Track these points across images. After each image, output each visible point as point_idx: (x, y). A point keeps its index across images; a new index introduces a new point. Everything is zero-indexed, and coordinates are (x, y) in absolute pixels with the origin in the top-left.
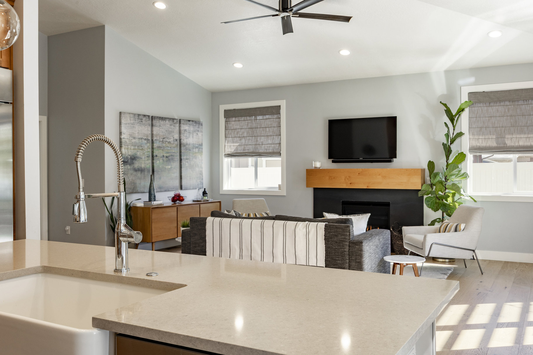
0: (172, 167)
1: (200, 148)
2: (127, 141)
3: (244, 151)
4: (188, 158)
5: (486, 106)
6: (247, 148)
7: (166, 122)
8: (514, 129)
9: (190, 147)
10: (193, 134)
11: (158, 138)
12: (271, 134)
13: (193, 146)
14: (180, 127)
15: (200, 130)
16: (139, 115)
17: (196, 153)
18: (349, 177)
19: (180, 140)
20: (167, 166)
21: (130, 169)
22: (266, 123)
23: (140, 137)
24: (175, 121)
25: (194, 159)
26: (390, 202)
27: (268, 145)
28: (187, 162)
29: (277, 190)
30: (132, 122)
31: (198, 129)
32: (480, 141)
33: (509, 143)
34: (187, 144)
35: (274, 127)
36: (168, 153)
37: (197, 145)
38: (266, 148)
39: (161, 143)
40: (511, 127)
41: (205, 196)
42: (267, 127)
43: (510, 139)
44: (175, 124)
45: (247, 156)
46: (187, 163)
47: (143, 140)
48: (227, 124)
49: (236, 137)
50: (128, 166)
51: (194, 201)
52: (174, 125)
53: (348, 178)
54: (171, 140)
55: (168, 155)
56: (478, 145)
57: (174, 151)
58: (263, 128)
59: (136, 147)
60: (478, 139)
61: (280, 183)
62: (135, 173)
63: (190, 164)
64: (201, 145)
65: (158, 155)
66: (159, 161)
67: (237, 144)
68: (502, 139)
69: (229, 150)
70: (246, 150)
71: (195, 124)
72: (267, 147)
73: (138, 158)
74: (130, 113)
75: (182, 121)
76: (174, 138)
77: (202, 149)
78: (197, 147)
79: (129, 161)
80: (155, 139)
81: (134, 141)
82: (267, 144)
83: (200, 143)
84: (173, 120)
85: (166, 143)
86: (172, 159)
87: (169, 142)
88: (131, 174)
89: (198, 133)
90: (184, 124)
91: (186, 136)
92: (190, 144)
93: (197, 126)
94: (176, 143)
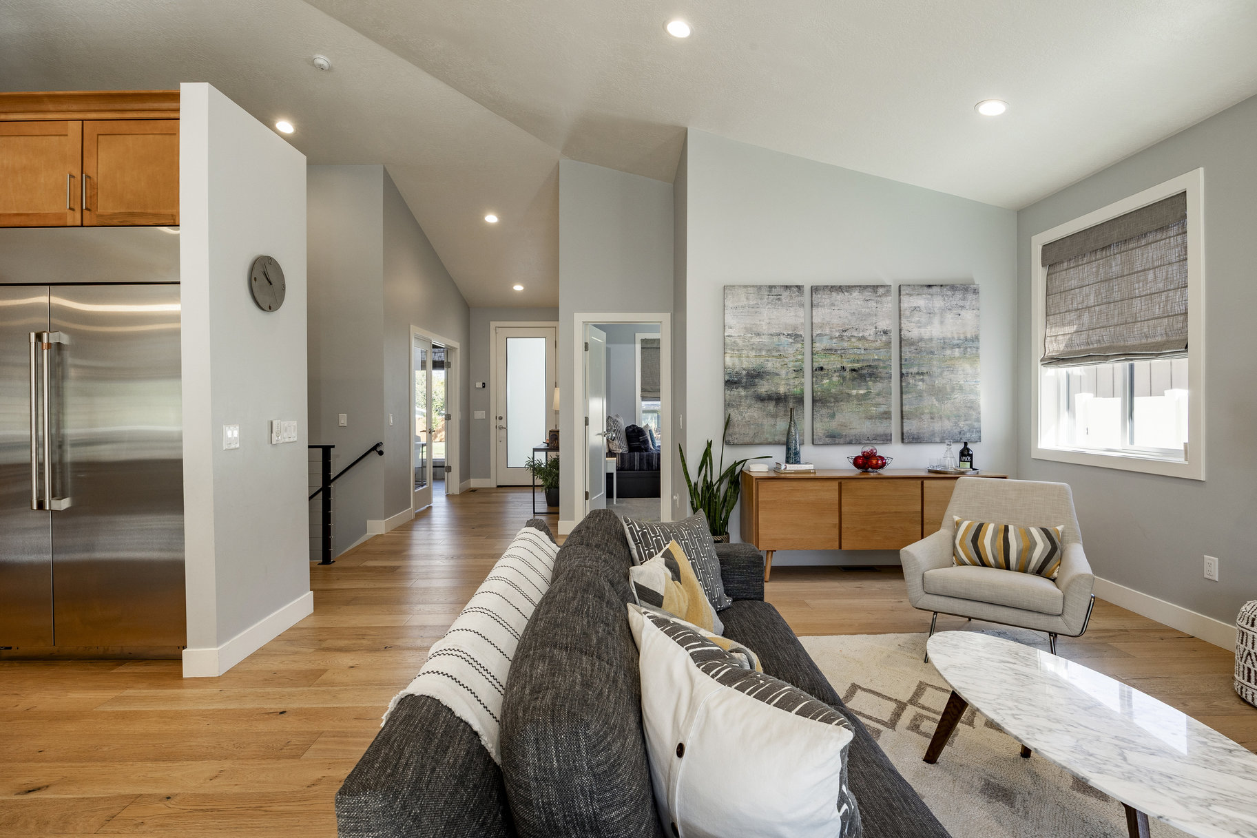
0: (871, 392)
1: (971, 347)
2: (740, 342)
3: (1088, 347)
4: (925, 371)
6: (1094, 338)
7: (851, 294)
9: (934, 345)
10: (942, 316)
11: (827, 331)
12: (1161, 285)
13: (945, 342)
14: (899, 302)
15: (969, 303)
16: (771, 287)
17: (951, 359)
19: (900, 331)
20: (855, 389)
21: (746, 397)
22: (1145, 256)
23: (773, 331)
24: (881, 291)
25: (945, 373)
27: (1151, 323)
28: (922, 380)
30: (751, 302)
31: (961, 303)
34: (921, 340)
35: (1169, 264)
36: (858, 361)
37: (959, 339)
38: (1146, 330)
39: (834, 341)
42: (1149, 269)
44: (880, 296)
45: (1094, 358)
46: (921, 383)
47: (782, 337)
49: (1069, 311)
50: (741, 390)
51: (930, 471)
52: (879, 299)
54: (866, 334)
55: (856, 366)
57: (876, 357)
58: (1138, 272)
59: (764, 353)
61: (1187, 441)
62: (759, 405)
63: (933, 386)
64: (975, 339)
65: (825, 367)
66: (830, 378)
67: (1071, 329)
69: (1054, 348)
70: (1092, 344)
71: (949, 293)
72: (1148, 327)
73: (768, 373)
74: (746, 287)
75: (904, 288)
76: (876, 328)
77: (978, 348)
78: (958, 346)
79: (744, 380)
80: (819, 332)
81: (756, 340)
82: (1148, 320)
83: (969, 336)
84: (875, 288)
85: (853, 340)
86: (871, 375)
87: (863, 338)
88: (750, 407)
89: (963, 313)
90: (910, 295)
91: (919, 322)
92: (931, 340)
93: (958, 295)
94: (884, 338)
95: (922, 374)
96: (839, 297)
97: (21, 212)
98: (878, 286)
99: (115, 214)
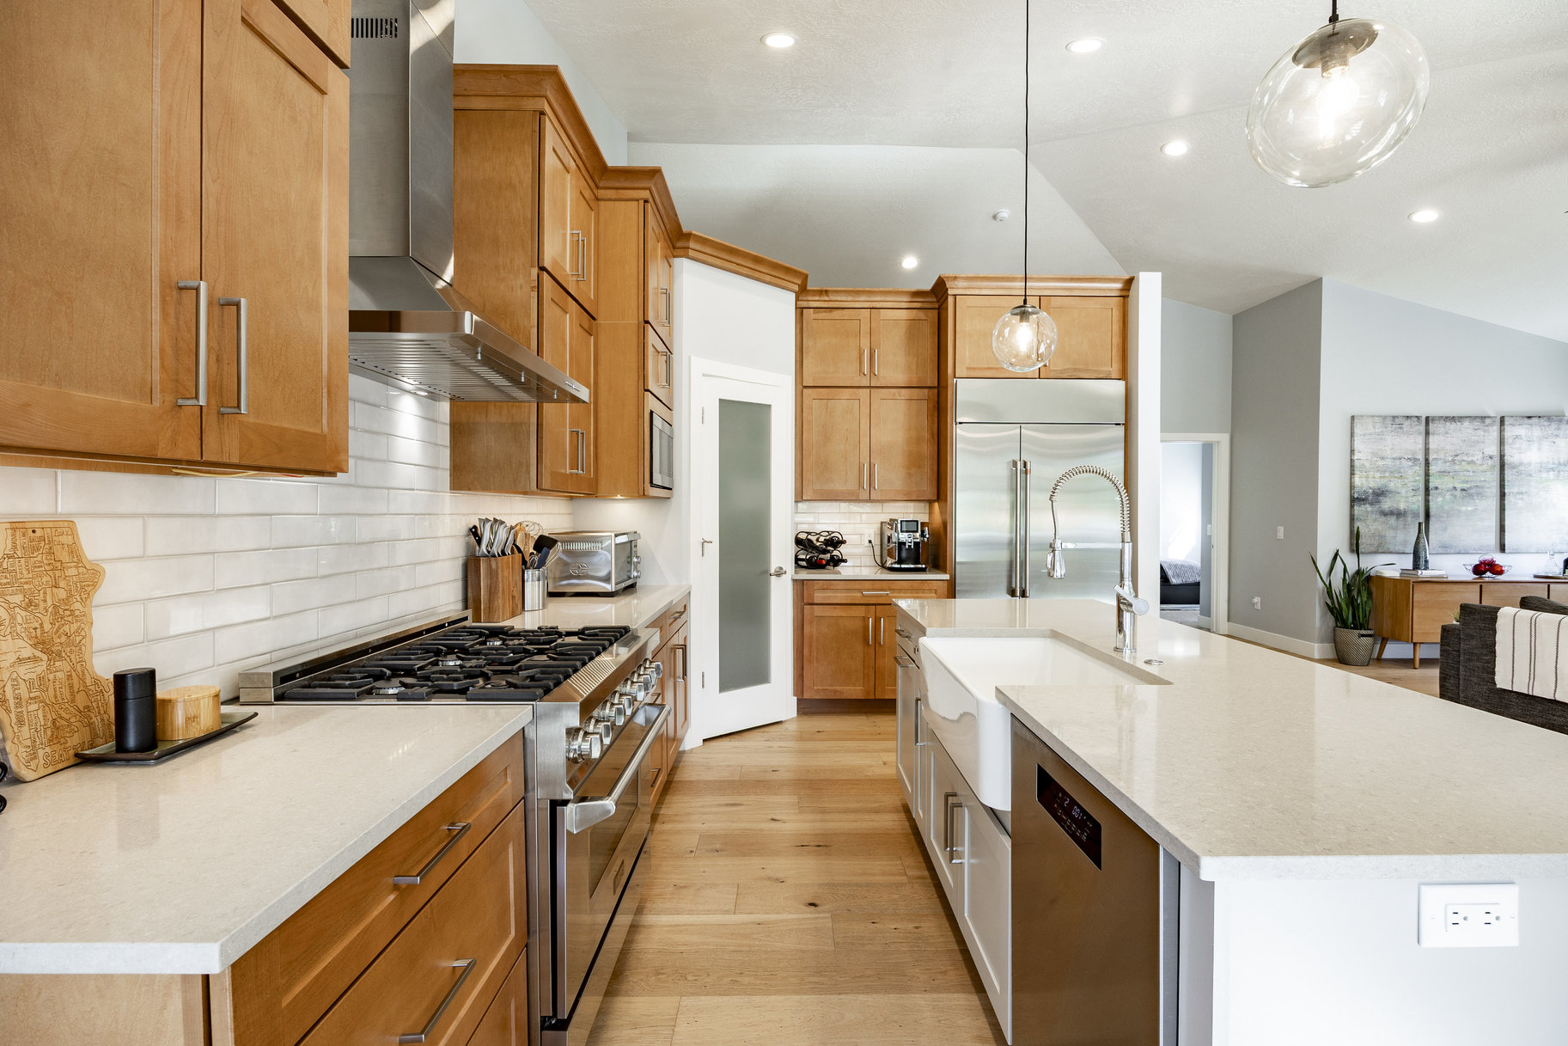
0: (1477, 509)
1: (1563, 471)
2: (1367, 464)
4: (1525, 491)
7: (1462, 424)
9: (1532, 469)
10: (1539, 443)
11: (1442, 457)
13: (1541, 467)
14: (1502, 431)
15: (1562, 432)
16: (1394, 417)
17: (1548, 480)
19: (1502, 457)
20: (1463, 506)
21: (1372, 512)
23: (1395, 455)
24: (1488, 421)
25: (1542, 493)
28: (1522, 499)
30: (1377, 430)
31: (1556, 432)
34: (1521, 464)
36: (1467, 482)
37: (1554, 464)
39: (1448, 464)
44: (1487, 425)
46: (1520, 501)
47: (1403, 461)
50: (1367, 506)
51: (1536, 577)
52: (1486, 428)
54: (1475, 459)
55: (1465, 486)
57: (1483, 479)
59: (1387, 474)
62: (1383, 519)
63: (1532, 504)
65: (1439, 487)
66: (1444, 497)
71: (1546, 423)
73: (1390, 492)
74: (1373, 416)
75: (1506, 419)
76: (1484, 453)
78: (1553, 469)
79: (1371, 498)
80: (1435, 456)
81: (1381, 463)
83: (1562, 461)
84: (1483, 418)
85: (1463, 463)
86: (1478, 494)
87: (1472, 462)
88: (1375, 520)
89: (1557, 440)
90: (1513, 425)
91: (1520, 448)
92: (1530, 464)
93: (1554, 425)
94: (1490, 462)
95: (1522, 493)
96: (1451, 426)
97: (991, 366)
98: (1485, 417)
99: (1065, 370)
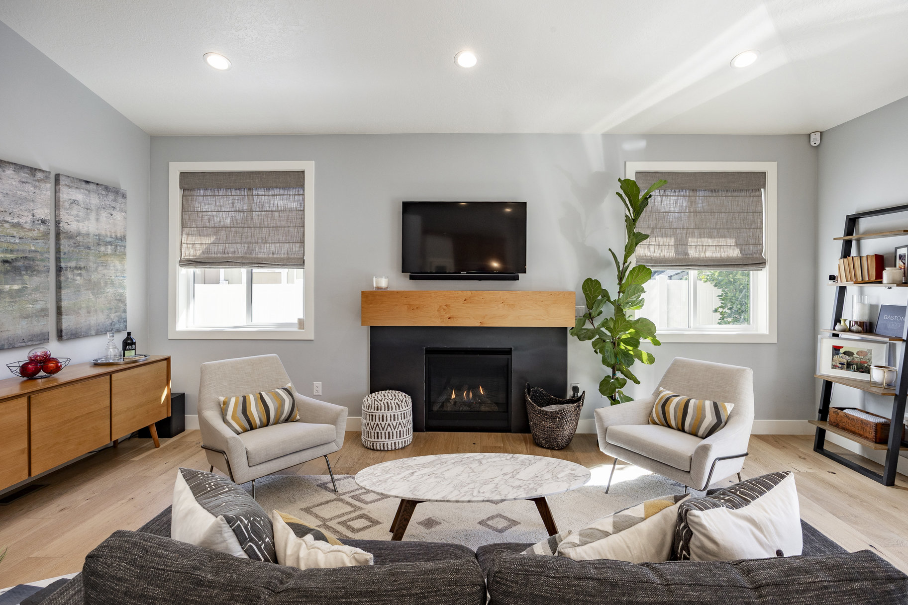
0: (26, 287)
1: (120, 246)
3: (224, 256)
4: (82, 266)
5: (660, 196)
6: (230, 250)
7: (4, 171)
8: (700, 233)
9: (90, 241)
10: (98, 214)
12: (284, 223)
13: (100, 239)
14: (56, 191)
15: (119, 205)
17: (106, 255)
18: (447, 306)
19: (57, 223)
20: (8, 284)
22: (272, 202)
24: (39, 175)
25: (100, 268)
26: (511, 348)
27: (277, 245)
28: (80, 275)
29: (296, 329)
31: (113, 204)
32: (652, 248)
33: (693, 253)
34: (79, 234)
35: (289, 211)
36: (11, 250)
37: (111, 238)
38: (273, 249)
40: (696, 229)
41: (130, 350)
42: (275, 211)
43: (694, 246)
44: (38, 181)
45: (231, 263)
46: (78, 277)
48: (187, 200)
49: (206, 227)
51: (96, 365)
52: (37, 183)
53: (445, 307)
54: (22, 221)
55: (9, 256)
56: (649, 254)
57: (33, 248)
58: (266, 211)
60: (649, 245)
61: (301, 316)
63: (90, 280)
64: (123, 238)
67: (210, 241)
68: (684, 247)
69: (189, 253)
70: (228, 253)
71: (104, 193)
72: (275, 247)
75: (62, 178)
76: (33, 216)
77: (125, 247)
78: (110, 243)
82: (275, 243)
83: (119, 235)
84: (33, 170)
85: (6, 225)
86: (27, 268)
87: (17, 225)
89: (114, 213)
90: (70, 187)
91: (77, 216)
92: (88, 235)
93: (111, 197)
94: (42, 228)
95: (80, 268)
98: (36, 169)
